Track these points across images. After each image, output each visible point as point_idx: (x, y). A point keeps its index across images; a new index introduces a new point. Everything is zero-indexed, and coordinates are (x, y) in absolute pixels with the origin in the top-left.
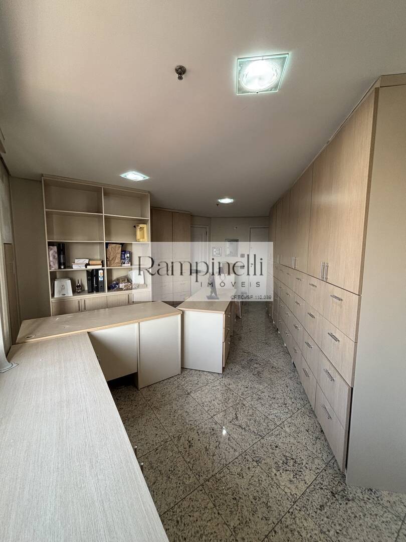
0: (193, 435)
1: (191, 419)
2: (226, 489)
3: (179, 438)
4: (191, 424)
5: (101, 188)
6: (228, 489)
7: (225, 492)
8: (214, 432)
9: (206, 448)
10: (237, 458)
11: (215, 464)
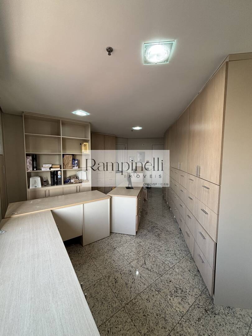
0: (118, 275)
1: (117, 265)
2: (139, 309)
3: (109, 277)
4: (116, 268)
5: (60, 120)
7: (138, 311)
8: (131, 273)
9: (126, 283)
10: (146, 289)
11: (132, 294)
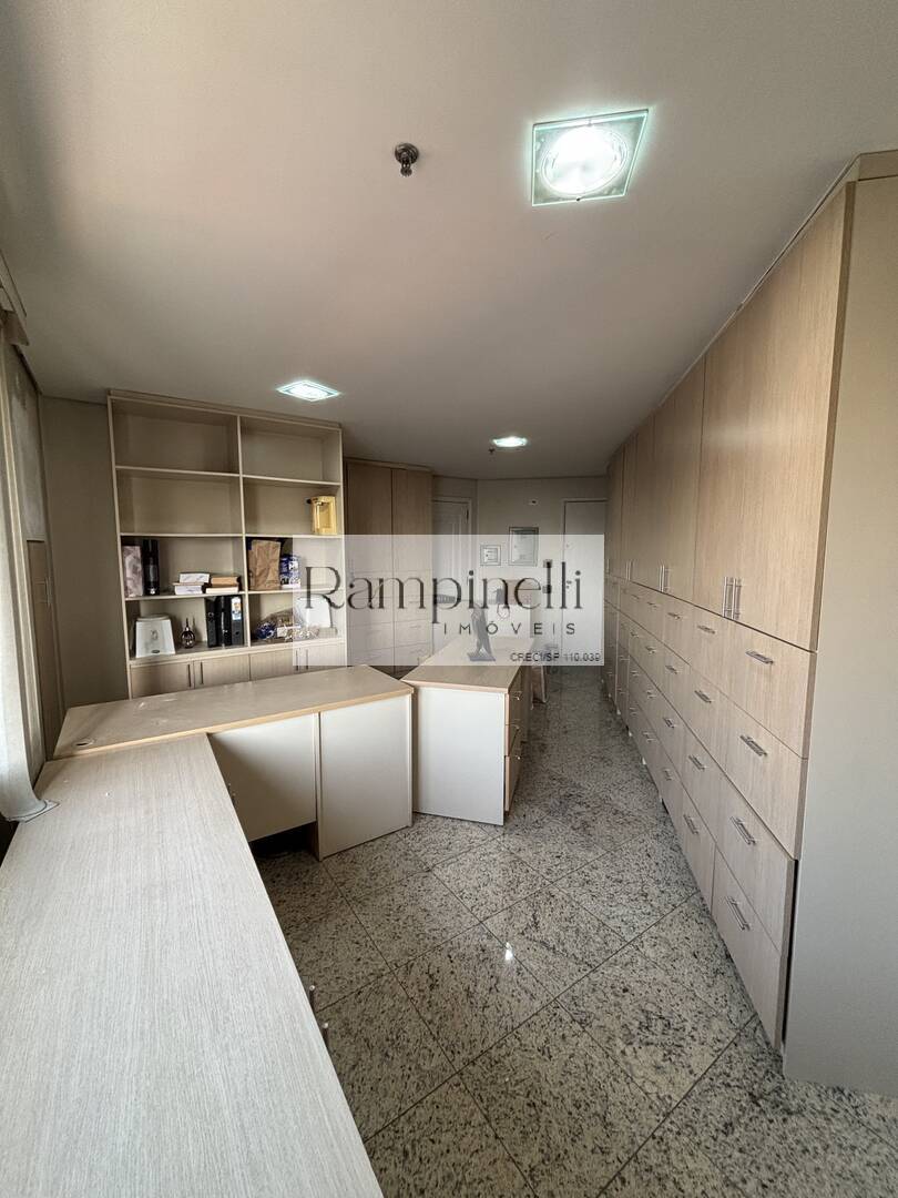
0: (438, 961)
1: (434, 926)
2: (514, 1083)
3: (409, 968)
4: (434, 938)
5: (236, 417)
6: (517, 1083)
7: (510, 1089)
8: (486, 956)
9: (467, 990)
10: (536, 1014)
11: (489, 1028)
